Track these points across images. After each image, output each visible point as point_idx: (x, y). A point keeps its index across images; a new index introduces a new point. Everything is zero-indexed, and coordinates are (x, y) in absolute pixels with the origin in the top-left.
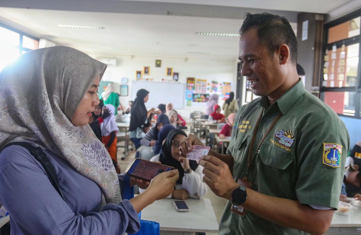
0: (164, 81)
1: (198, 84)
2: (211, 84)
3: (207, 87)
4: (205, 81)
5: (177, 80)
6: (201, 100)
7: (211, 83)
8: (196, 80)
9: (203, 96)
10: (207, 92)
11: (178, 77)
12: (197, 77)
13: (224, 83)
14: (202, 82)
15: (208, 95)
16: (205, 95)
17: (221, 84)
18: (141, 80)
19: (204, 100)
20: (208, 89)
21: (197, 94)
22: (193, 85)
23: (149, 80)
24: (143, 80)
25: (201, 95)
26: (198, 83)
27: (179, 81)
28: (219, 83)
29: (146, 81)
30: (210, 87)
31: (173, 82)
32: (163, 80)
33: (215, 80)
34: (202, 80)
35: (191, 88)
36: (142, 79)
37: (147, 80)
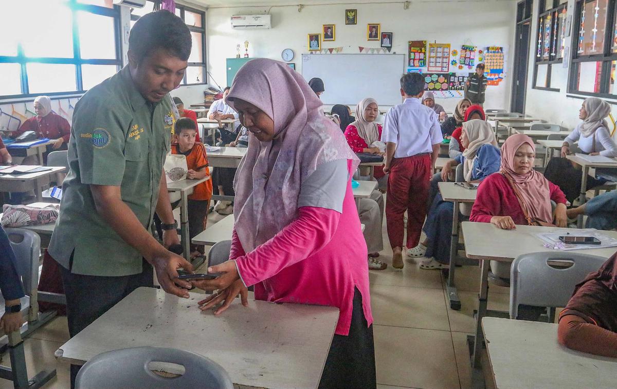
0: (364, 52)
1: (433, 55)
2: (460, 53)
3: (452, 58)
4: (448, 46)
5: (389, 48)
6: (438, 86)
7: (459, 50)
8: (428, 46)
9: (442, 79)
10: (453, 69)
11: (391, 42)
12: (430, 40)
13: (488, 49)
14: (439, 50)
15: (454, 75)
16: (447, 76)
17: (480, 52)
18: (318, 52)
19: (445, 86)
20: (454, 62)
21: (431, 75)
22: (422, 56)
23: (334, 52)
24: (323, 52)
25: (439, 75)
26: (431, 52)
27: (393, 50)
28: (477, 50)
29: (329, 52)
30: (457, 58)
31: (382, 52)
32: (361, 49)
33: (468, 44)
34: (440, 46)
35: (417, 63)
36: (321, 50)
37: (331, 50)
